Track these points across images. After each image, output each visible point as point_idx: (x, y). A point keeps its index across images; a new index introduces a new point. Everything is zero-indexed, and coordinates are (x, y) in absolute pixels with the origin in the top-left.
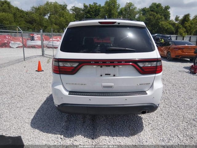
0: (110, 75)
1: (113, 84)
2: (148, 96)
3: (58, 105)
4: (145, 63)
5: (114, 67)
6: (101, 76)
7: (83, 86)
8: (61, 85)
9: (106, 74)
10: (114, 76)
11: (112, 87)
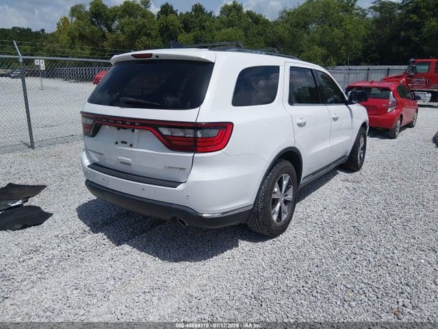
0: (126, 143)
1: (130, 160)
2: (176, 191)
4: (173, 130)
6: (117, 143)
9: (122, 142)
10: (131, 145)
11: (129, 164)
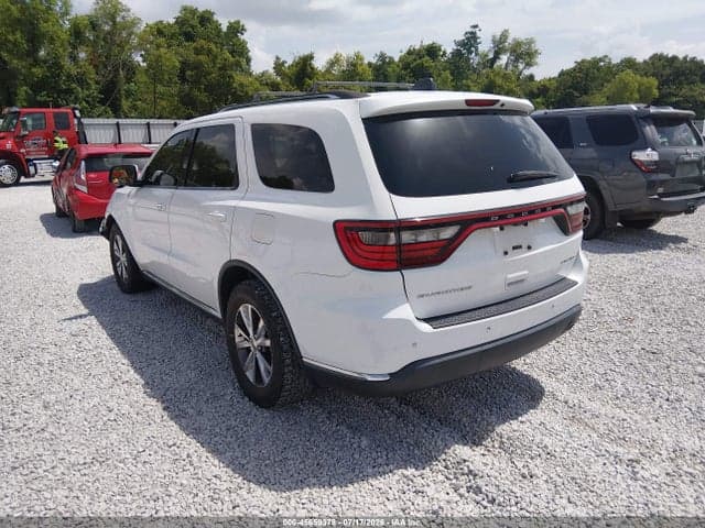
0: (520, 247)
1: (526, 272)
3: (390, 374)
5: (526, 225)
6: (506, 253)
7: (465, 292)
8: (404, 303)
9: (514, 248)
10: (529, 248)
11: (522, 281)
